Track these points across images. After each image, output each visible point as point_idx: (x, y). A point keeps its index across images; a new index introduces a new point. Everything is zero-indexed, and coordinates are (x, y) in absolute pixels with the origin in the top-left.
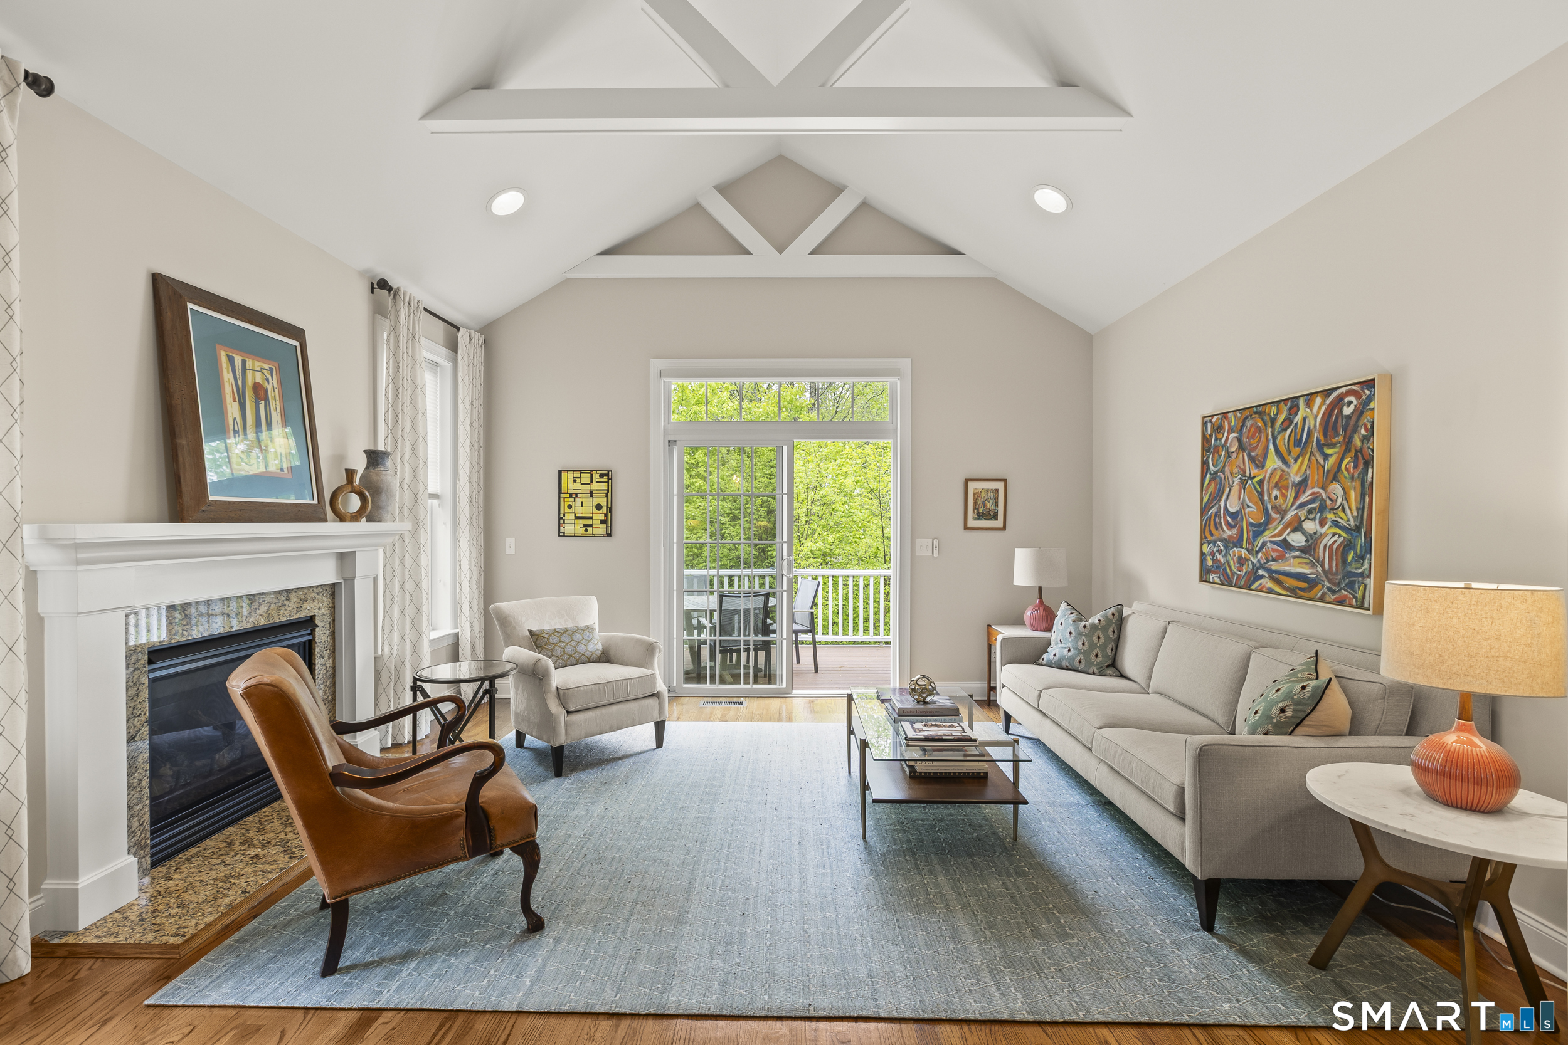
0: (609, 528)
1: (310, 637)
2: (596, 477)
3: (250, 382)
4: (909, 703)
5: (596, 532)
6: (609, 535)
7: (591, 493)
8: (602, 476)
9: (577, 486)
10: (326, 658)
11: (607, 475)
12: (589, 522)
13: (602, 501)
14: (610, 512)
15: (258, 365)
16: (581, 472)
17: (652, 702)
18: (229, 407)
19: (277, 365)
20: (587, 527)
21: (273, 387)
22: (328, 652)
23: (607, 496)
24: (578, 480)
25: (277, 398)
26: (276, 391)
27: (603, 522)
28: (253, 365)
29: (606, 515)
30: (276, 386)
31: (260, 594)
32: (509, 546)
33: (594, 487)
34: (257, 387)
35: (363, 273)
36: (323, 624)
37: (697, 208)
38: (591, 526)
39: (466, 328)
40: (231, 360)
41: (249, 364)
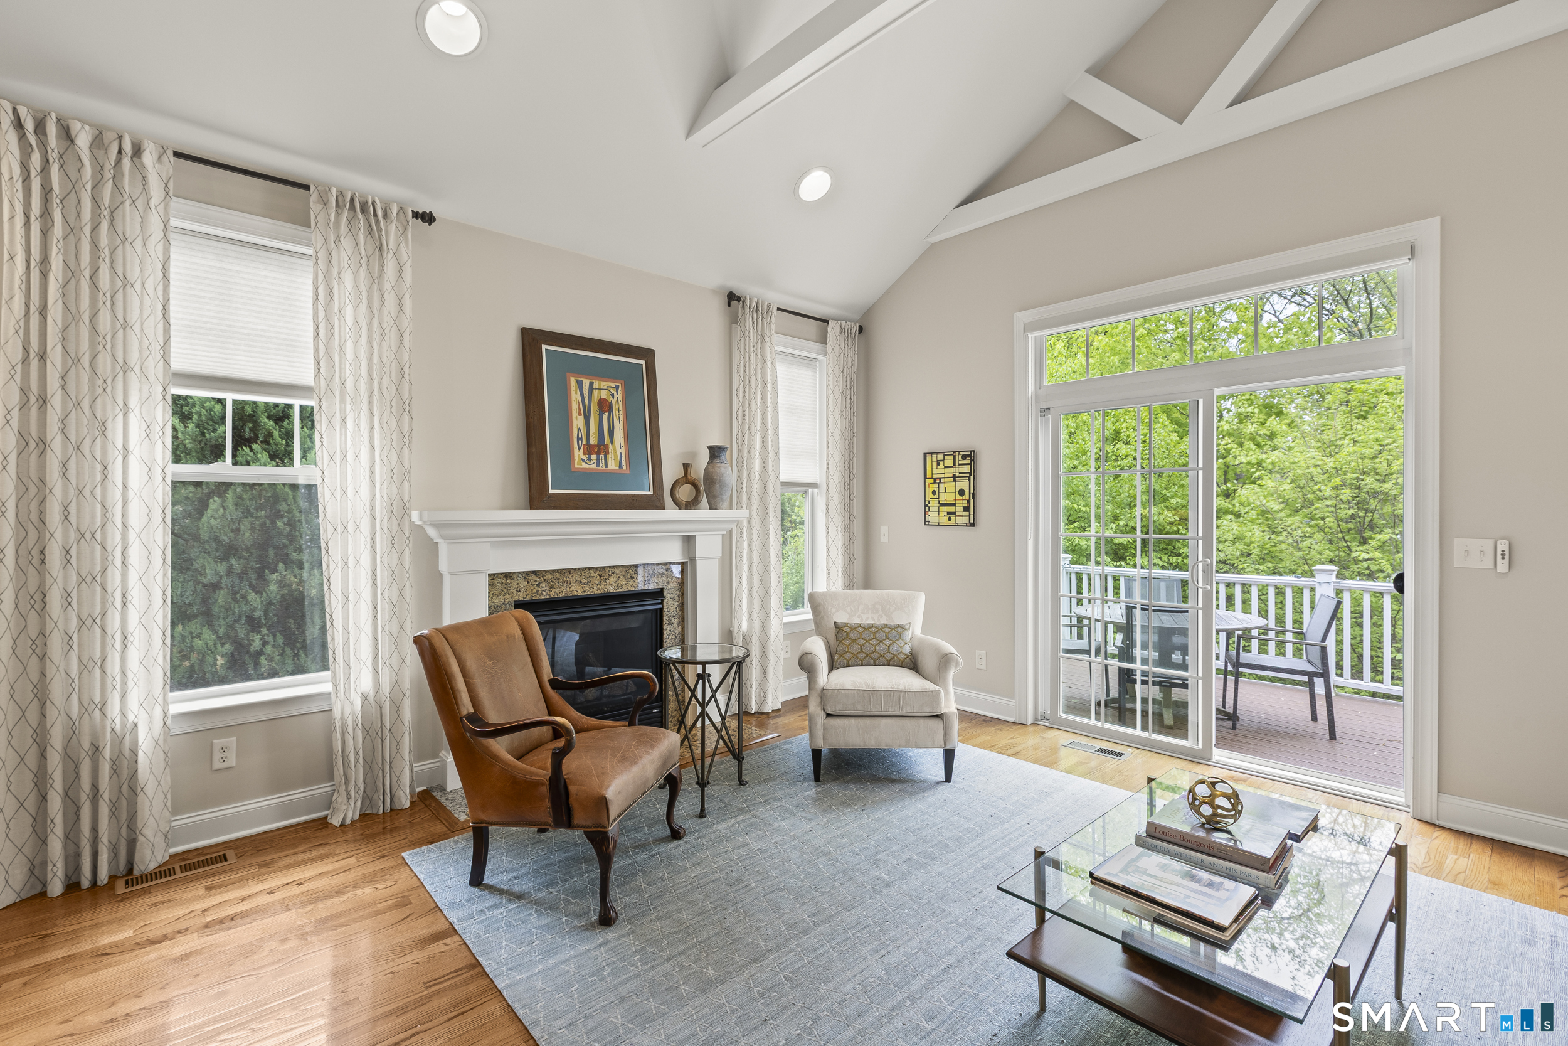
0: (972, 516)
1: (660, 606)
2: (959, 458)
3: (595, 398)
4: (1183, 822)
5: (959, 520)
6: (972, 525)
7: (954, 477)
8: (964, 457)
9: (941, 470)
10: (675, 625)
11: (970, 455)
12: (952, 509)
13: (963, 484)
14: (973, 498)
15: (604, 384)
16: (945, 454)
17: (937, 724)
18: (574, 420)
19: (623, 382)
20: (950, 515)
21: (618, 402)
22: (677, 620)
23: (969, 480)
24: (942, 463)
25: (621, 409)
26: (621, 403)
27: (966, 509)
28: (600, 385)
29: (969, 502)
30: (620, 399)
31: (610, 567)
32: (884, 534)
33: (957, 470)
34: (601, 402)
35: (715, 292)
36: (672, 596)
37: (1072, 106)
38: (954, 514)
39: (836, 319)
40: (580, 384)
41: (596, 384)
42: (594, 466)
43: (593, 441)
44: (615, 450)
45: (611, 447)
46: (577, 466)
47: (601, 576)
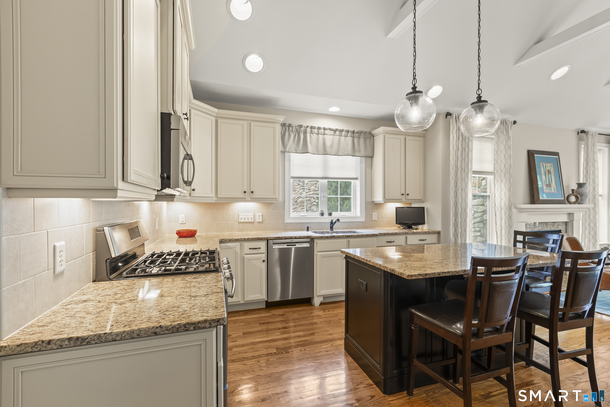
3: (547, 170)
15: (548, 165)
18: (543, 177)
19: (553, 164)
21: (552, 170)
25: (553, 172)
35: (576, 130)
40: (543, 165)
42: (548, 191)
43: (548, 183)
44: (553, 185)
45: (552, 185)
46: (545, 191)
47: (546, 225)
